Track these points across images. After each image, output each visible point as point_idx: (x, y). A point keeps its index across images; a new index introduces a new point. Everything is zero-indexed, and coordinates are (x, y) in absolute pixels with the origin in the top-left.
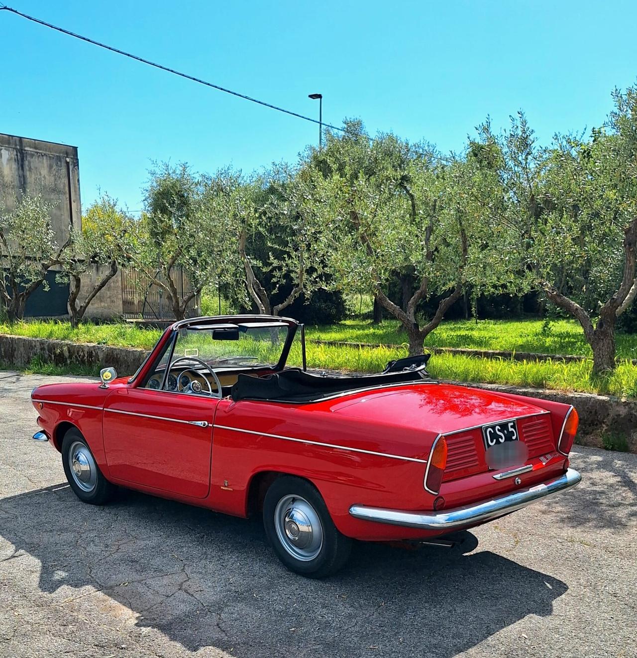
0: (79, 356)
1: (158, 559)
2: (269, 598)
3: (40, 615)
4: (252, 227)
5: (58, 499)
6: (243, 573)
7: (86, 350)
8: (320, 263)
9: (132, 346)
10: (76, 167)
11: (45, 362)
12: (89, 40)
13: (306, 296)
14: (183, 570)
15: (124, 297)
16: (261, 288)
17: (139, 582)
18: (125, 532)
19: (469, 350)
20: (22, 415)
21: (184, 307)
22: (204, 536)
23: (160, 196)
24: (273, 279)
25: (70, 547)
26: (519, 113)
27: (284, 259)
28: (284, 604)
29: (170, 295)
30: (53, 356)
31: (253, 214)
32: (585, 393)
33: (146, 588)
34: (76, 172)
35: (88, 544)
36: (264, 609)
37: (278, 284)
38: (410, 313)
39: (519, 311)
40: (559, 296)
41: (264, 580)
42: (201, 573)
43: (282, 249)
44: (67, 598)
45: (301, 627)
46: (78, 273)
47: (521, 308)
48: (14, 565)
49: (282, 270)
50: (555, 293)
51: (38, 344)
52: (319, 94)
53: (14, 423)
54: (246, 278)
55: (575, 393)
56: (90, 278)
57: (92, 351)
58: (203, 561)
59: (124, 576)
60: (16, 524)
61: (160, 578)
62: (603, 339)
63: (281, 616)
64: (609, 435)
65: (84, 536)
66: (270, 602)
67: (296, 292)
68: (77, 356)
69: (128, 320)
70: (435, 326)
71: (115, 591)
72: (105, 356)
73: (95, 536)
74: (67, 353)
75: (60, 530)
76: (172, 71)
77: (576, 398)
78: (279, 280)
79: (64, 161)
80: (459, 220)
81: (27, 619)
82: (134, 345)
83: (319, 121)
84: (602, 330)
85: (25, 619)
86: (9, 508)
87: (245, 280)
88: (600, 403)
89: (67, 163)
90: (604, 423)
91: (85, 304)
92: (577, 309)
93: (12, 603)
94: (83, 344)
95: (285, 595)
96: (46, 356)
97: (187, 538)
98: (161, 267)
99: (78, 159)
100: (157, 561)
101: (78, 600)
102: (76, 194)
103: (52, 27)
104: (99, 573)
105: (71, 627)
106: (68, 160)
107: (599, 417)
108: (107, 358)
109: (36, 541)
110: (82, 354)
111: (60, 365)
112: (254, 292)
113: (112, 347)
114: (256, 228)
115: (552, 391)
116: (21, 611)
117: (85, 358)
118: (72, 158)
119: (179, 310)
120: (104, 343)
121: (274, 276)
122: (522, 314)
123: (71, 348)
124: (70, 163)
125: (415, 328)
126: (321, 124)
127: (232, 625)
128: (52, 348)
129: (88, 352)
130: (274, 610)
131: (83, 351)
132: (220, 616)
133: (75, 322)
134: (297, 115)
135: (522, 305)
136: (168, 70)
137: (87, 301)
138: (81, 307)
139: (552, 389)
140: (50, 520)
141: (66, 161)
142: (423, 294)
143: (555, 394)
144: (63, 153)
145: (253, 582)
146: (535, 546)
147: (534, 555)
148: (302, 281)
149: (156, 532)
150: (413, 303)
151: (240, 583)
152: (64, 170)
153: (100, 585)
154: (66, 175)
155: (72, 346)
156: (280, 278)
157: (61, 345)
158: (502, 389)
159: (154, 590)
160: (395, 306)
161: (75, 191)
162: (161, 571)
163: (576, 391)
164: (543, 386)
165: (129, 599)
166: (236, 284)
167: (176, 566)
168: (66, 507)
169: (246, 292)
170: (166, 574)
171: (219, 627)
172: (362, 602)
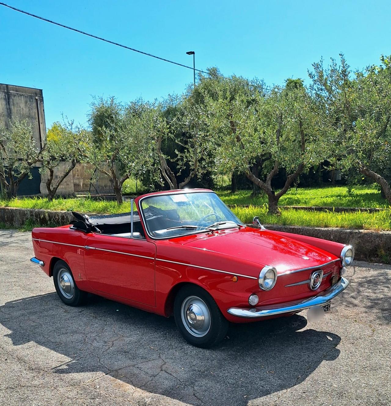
0: (56, 219)
1: (141, 350)
2: (222, 375)
3: (75, 392)
4: (165, 134)
5: (64, 312)
6: (200, 358)
7: (60, 215)
8: (207, 155)
9: (89, 212)
10: (42, 102)
11: (34, 223)
12: (51, 22)
13: (198, 176)
14: (159, 357)
15: (74, 181)
16: (172, 172)
17: (134, 366)
18: (114, 332)
19: (300, 207)
21: (120, 186)
22: (166, 333)
23: (98, 118)
24: (178, 166)
25: (81, 344)
26: (340, 55)
27: (184, 152)
28: (234, 379)
29: (112, 179)
30: (38, 219)
31: (166, 126)
32: (389, 231)
33: (139, 370)
34: (42, 105)
35: (93, 341)
36: (221, 383)
37: (181, 169)
38: (268, 185)
39: (320, 181)
40: (367, 170)
41: (215, 362)
42: (172, 359)
43: (184, 146)
44: (89, 379)
45: (251, 395)
46: (52, 167)
48: (48, 358)
49: (184, 160)
50: (365, 168)
51: (29, 212)
52: (192, 51)
53: (23, 263)
54: (161, 167)
55: (384, 231)
56: (60, 170)
57: (64, 216)
58: (171, 351)
59: (122, 362)
60: (42, 329)
61: (146, 363)
63: (234, 387)
65: (88, 336)
66: (224, 378)
67: (192, 174)
68: (55, 219)
69: (77, 196)
70: (284, 193)
72: (72, 218)
73: (96, 336)
74: (48, 217)
75: (72, 332)
76: (103, 40)
77: (386, 234)
78: (182, 167)
79: (34, 98)
80: (301, 124)
82: (90, 211)
83: (193, 68)
85: (66, 395)
86: (34, 319)
87: (160, 168)
89: (37, 100)
91: (56, 186)
92: (379, 178)
93: (54, 384)
94: (58, 211)
95: (232, 372)
96: (34, 219)
97: (156, 335)
98: (106, 161)
99: (43, 97)
100: (141, 351)
101: (97, 381)
102: (42, 119)
103: (28, 14)
104: (106, 361)
105: (98, 399)
106: (37, 98)
109: (58, 340)
110: (57, 218)
111: (44, 225)
112: (166, 175)
113: (77, 212)
114: (168, 134)
115: (369, 230)
116: (61, 390)
117: (60, 220)
118: (39, 97)
119: (117, 188)
120: (71, 210)
121: (178, 165)
122: (322, 183)
123: (50, 214)
124: (38, 100)
125: (272, 193)
126: (194, 70)
127: (204, 394)
128: (38, 214)
129: (61, 216)
130: (229, 383)
131: (58, 216)
132: (194, 388)
133: (51, 198)
134: (181, 65)
136: (101, 39)
137: (57, 184)
138: (54, 188)
139: (368, 229)
140: (64, 326)
141: (36, 98)
142: (276, 172)
143: (370, 232)
144: (34, 93)
145: (208, 364)
146: (386, 333)
147: (388, 339)
148: (196, 167)
149: (134, 331)
150: (270, 178)
151: (200, 364)
152: (34, 105)
153: (108, 370)
154: (36, 107)
155: (51, 213)
156: (182, 165)
157: (44, 213)
158: (335, 231)
159: (145, 372)
160: (259, 180)
161: (42, 117)
162: (146, 358)
163: (384, 230)
164: (361, 227)
165: (130, 379)
166: (154, 171)
167: (154, 354)
168: (72, 317)
169: (161, 175)
170: (149, 360)
171: (196, 396)
172: (285, 375)
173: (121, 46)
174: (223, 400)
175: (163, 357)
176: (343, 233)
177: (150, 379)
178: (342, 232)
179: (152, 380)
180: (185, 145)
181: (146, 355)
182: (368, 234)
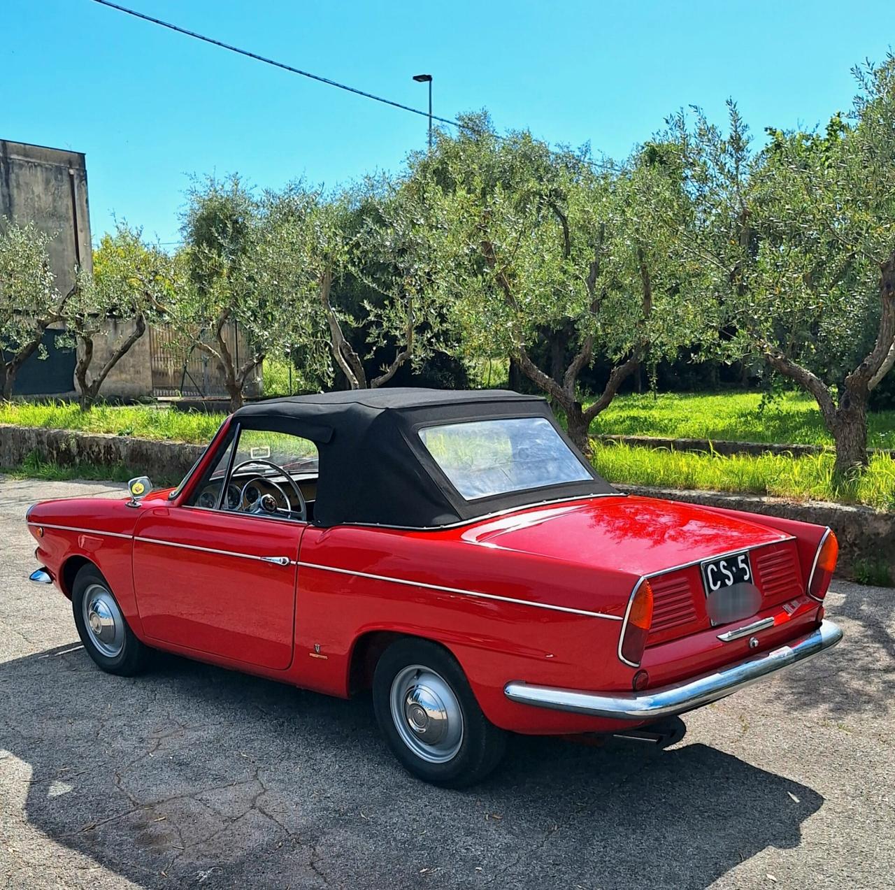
0: (93, 452)
1: (218, 760)
2: (385, 820)
3: (47, 852)
4: (339, 266)
5: (67, 668)
6: (344, 781)
7: (103, 443)
8: (436, 316)
9: (168, 438)
10: (84, 182)
11: (44, 461)
13: (413, 365)
14: (256, 777)
15: (153, 365)
16: (353, 353)
17: (192, 796)
18: (168, 718)
20: (13, 540)
21: (241, 381)
22: (283, 722)
23: (204, 223)
24: (369, 339)
25: (87, 742)
26: (728, 103)
27: (384, 307)
28: (408, 830)
29: (222, 363)
30: (55, 452)
31: (340, 247)
32: (826, 501)
33: (202, 806)
34: (84, 189)
35: (114, 737)
36: (379, 838)
37: (375, 345)
38: (568, 387)
40: (785, 361)
41: (376, 792)
42: (282, 781)
43: (382, 291)
44: (85, 823)
45: (437, 867)
46: (89, 333)
47: (716, 375)
48: (5, 772)
49: (383, 326)
50: (779, 357)
51: (34, 435)
52: (427, 74)
54: (331, 339)
55: (813, 502)
56: (107, 340)
57: (111, 445)
58: (285, 763)
59: (167, 786)
60: (7, 706)
61: (223, 789)
62: (849, 424)
63: (405, 849)
64: (863, 562)
65: (108, 725)
66: (388, 827)
67: (402, 358)
68: (90, 452)
69: (160, 399)
70: (604, 405)
71: (156, 811)
72: (129, 451)
73: (124, 725)
74: (75, 449)
75: (73, 716)
76: (219, 44)
77: (815, 509)
78: (378, 341)
79: (66, 173)
80: (641, 254)
81: (26, 857)
82: (170, 436)
83: (428, 113)
84: (849, 409)
85: (24, 858)
87: (329, 342)
88: (850, 517)
89: (71, 177)
90: (856, 545)
91: (99, 378)
92: (811, 380)
93: (4, 833)
94: (98, 435)
95: (409, 815)
96: (45, 452)
97: (259, 726)
98: (209, 324)
99: (86, 171)
100: (217, 764)
101: (102, 827)
102: (83, 220)
104: (132, 784)
105: (94, 870)
106: (72, 172)
107: (849, 536)
108: (132, 454)
109: (36, 733)
110: (97, 450)
111: (66, 466)
112: (343, 359)
113: (140, 438)
114: (345, 267)
115: (779, 499)
116: (18, 846)
117: (101, 455)
118: (77, 169)
119: (234, 385)
120: (128, 434)
121: (370, 335)
122: (718, 384)
123: (81, 441)
124: (75, 176)
125: (576, 408)
126: (431, 117)
127: (333, 864)
128: (54, 441)
129: (105, 447)
130: (395, 838)
131: (98, 445)
132: (314, 849)
133: (86, 404)
134: (398, 105)
136: (214, 42)
137: (102, 373)
138: (94, 382)
139: (778, 496)
140: (57, 701)
141: (69, 173)
142: (587, 359)
143: (782, 503)
144: (64, 162)
145: (360, 796)
146: (773, 733)
147: (772, 747)
148: (411, 342)
149: (213, 716)
150: (572, 373)
151: (342, 796)
152: (66, 187)
153: (134, 803)
154: (70, 192)
155: (82, 438)
156: (378, 337)
157: (67, 438)
158: (706, 498)
159: (214, 809)
160: (547, 377)
161: (83, 216)
162: (223, 779)
163: (814, 499)
164: (762, 491)
165: (177, 825)
166: (316, 349)
167: (244, 771)
168: (80, 680)
169: (330, 358)
170: (230, 783)
171: (314, 868)
172: (525, 825)
173: (259, 58)
174: (373, 879)
175: (263, 777)
176: (722, 503)
177: (223, 826)
178: (720, 502)
179: (226, 829)
180: (385, 291)
181: (226, 771)
182: (776, 507)
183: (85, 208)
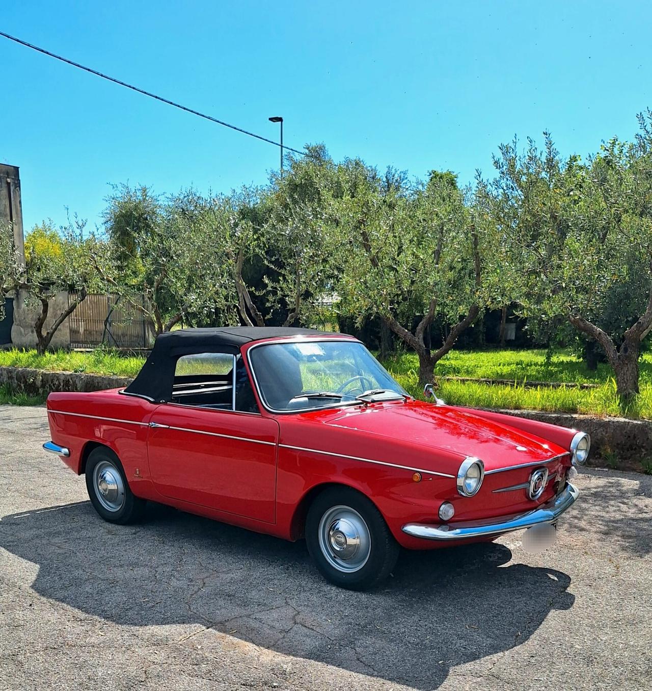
0: (54, 385)
1: (254, 592)
2: (396, 630)
4: (249, 249)
5: (107, 533)
6: (353, 605)
7: (62, 378)
9: (114, 374)
10: (18, 188)
12: (47, 53)
13: (301, 321)
14: (286, 603)
15: (71, 325)
16: (258, 313)
17: (248, 616)
18: (201, 566)
22: (288, 567)
23: (123, 219)
24: (267, 304)
25: (151, 582)
26: (544, 133)
27: (278, 281)
28: (415, 636)
30: (22, 385)
31: (251, 236)
32: (618, 417)
33: (259, 622)
34: (18, 194)
35: (169, 579)
36: (397, 642)
37: (272, 308)
38: (418, 339)
40: (582, 320)
41: (379, 612)
42: (308, 606)
43: (278, 270)
44: (181, 635)
45: (449, 660)
49: (277, 294)
50: (578, 317)
51: (5, 372)
52: (279, 117)
53: (13, 455)
54: (239, 303)
55: (610, 418)
57: (68, 380)
58: (302, 594)
59: (225, 611)
61: (268, 612)
62: (627, 364)
64: (648, 459)
65: (159, 570)
66: (400, 635)
67: (292, 317)
68: (52, 385)
69: (75, 350)
70: (446, 352)
71: (227, 627)
72: (84, 384)
73: (172, 570)
74: (40, 382)
76: (134, 88)
77: (613, 422)
78: (274, 305)
79: (5, 181)
81: (151, 658)
83: (280, 144)
84: (627, 354)
85: (149, 659)
86: (59, 543)
87: (237, 305)
88: (639, 427)
89: (8, 184)
90: (643, 447)
91: (51, 330)
92: (600, 333)
94: (58, 372)
95: (411, 626)
96: (15, 385)
97: (272, 570)
98: (146, 291)
99: (20, 180)
100: (254, 595)
101: (194, 638)
102: (17, 217)
103: (8, 37)
104: (199, 607)
105: (205, 665)
106: (9, 180)
107: (638, 441)
108: (86, 386)
110: (57, 383)
111: (32, 395)
112: (247, 317)
113: (92, 374)
114: (254, 250)
115: (586, 416)
116: (139, 651)
117: (61, 387)
118: (13, 179)
120: (81, 371)
121: (268, 301)
123: (44, 377)
124: (11, 184)
125: (427, 354)
126: (282, 146)
127: (374, 659)
128: (22, 377)
129: (64, 381)
130: (409, 643)
131: (58, 379)
132: (355, 650)
133: (42, 350)
134: (261, 138)
135: (484, 335)
136: (130, 87)
137: (54, 327)
138: (48, 333)
139: (584, 414)
140: (113, 555)
141: (7, 181)
142: (431, 319)
143: (589, 418)
144: (4, 173)
145: (369, 614)
146: (638, 570)
147: (642, 579)
148: (298, 305)
149: (234, 564)
150: (422, 328)
151: (356, 615)
152: (4, 192)
153: (208, 621)
154: (7, 196)
155: (45, 374)
156: (274, 302)
157: (35, 374)
158: (533, 415)
159: (269, 625)
160: (406, 331)
161: (17, 213)
162: (265, 605)
163: (610, 416)
164: (574, 411)
165: (247, 635)
166: (227, 310)
167: (277, 599)
168: (122, 541)
169: (238, 317)
170: (271, 608)
171: (361, 662)
172: (496, 632)
173: (162, 100)
174: (407, 668)
175: (293, 603)
176: (545, 419)
177: (281, 636)
178: (543, 418)
179: (284, 637)
180: (280, 270)
181: (264, 600)
182: (586, 421)
183: (19, 208)
